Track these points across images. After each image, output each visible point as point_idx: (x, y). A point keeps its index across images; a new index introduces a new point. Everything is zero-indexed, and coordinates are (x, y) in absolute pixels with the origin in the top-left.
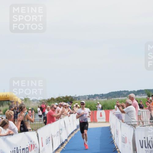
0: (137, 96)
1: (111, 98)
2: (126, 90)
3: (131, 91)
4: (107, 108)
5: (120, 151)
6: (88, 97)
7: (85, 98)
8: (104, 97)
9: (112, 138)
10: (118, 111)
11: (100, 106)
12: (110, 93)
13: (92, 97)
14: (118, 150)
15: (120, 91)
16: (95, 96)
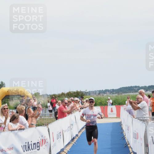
0: (148, 92)
1: (122, 94)
2: (137, 86)
3: (142, 87)
4: (118, 103)
5: (132, 147)
6: (98, 92)
7: (95, 93)
8: (115, 92)
9: (123, 134)
10: (130, 107)
11: (111, 101)
12: (120, 88)
13: (102, 92)
14: (129, 146)
15: (131, 86)
16: (106, 91)
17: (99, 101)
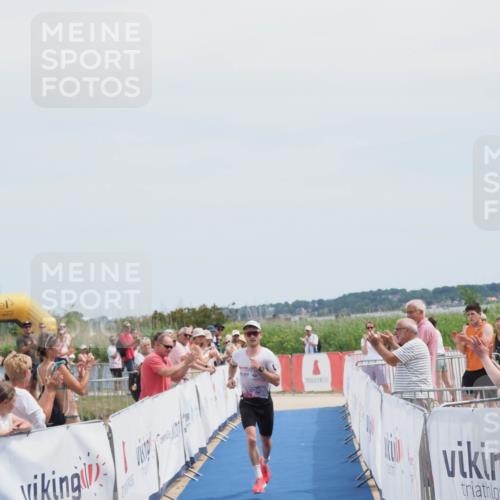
0: (434, 307)
1: (349, 315)
2: (399, 288)
3: (414, 292)
4: (336, 345)
5: (380, 487)
6: (271, 309)
7: (264, 314)
8: (326, 310)
9: (353, 445)
10: (373, 356)
11: (315, 339)
12: (345, 297)
13: (286, 308)
14: (371, 483)
15: (380, 290)
16: (297, 307)
17: (276, 339)
